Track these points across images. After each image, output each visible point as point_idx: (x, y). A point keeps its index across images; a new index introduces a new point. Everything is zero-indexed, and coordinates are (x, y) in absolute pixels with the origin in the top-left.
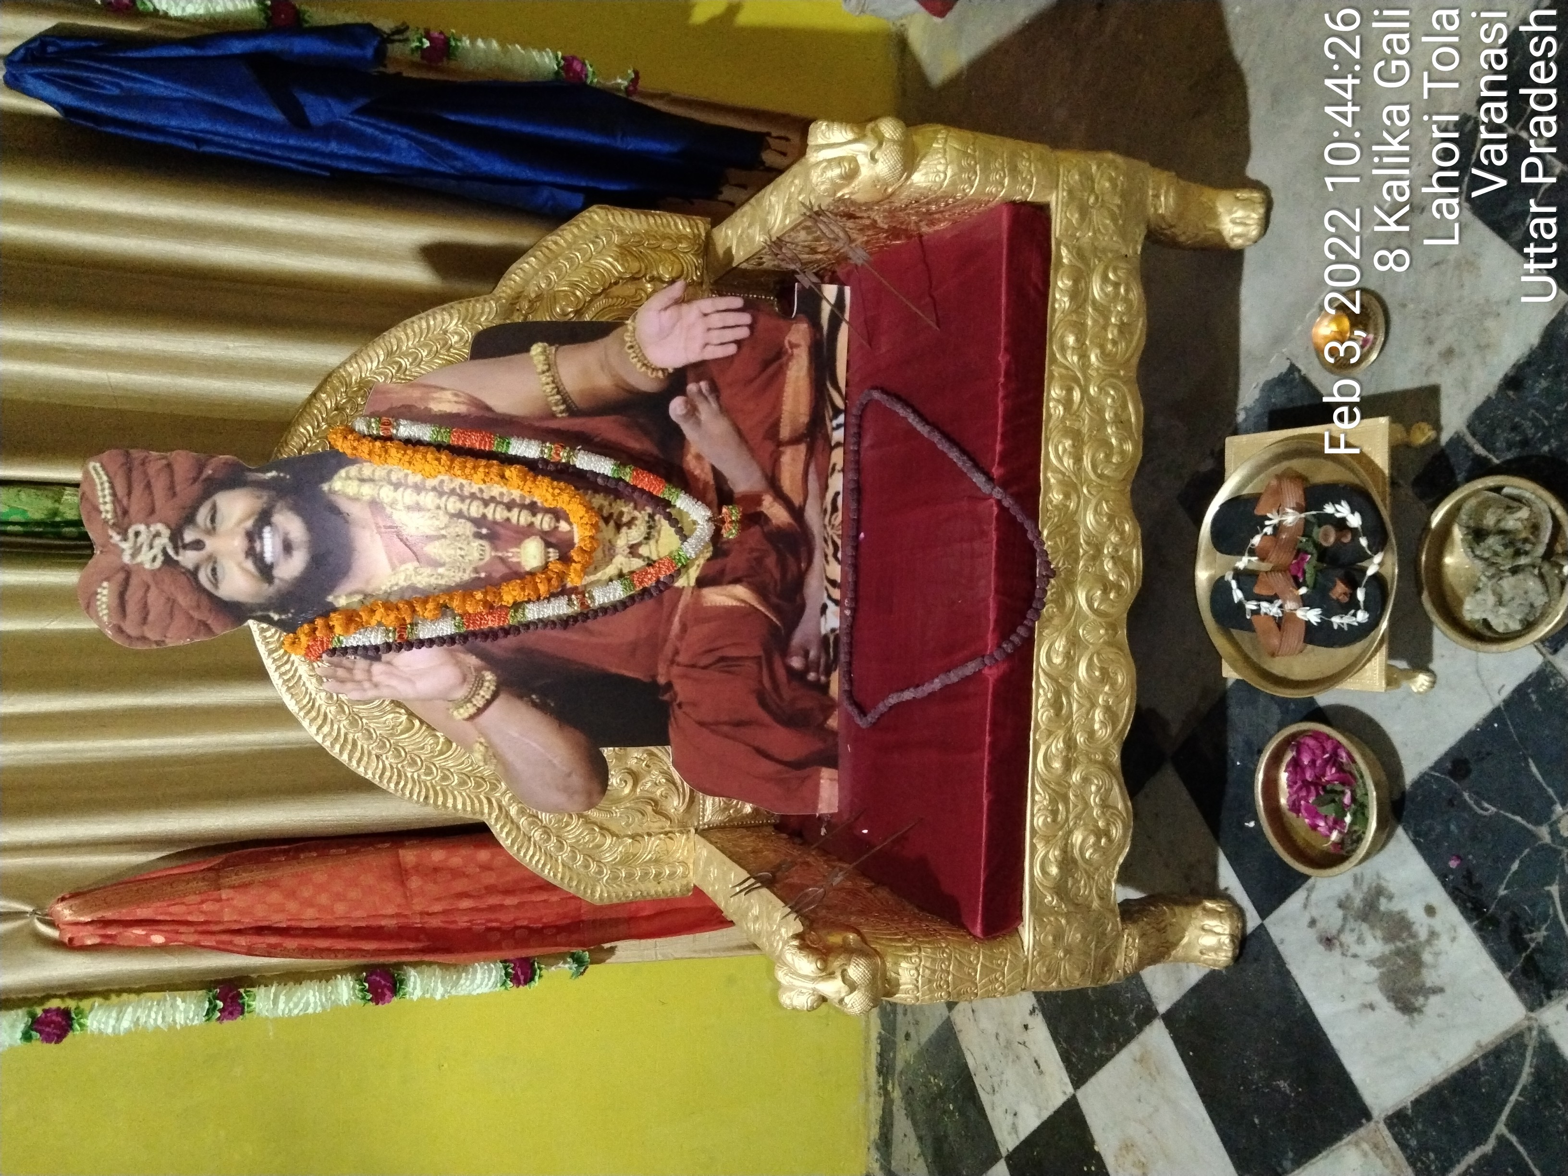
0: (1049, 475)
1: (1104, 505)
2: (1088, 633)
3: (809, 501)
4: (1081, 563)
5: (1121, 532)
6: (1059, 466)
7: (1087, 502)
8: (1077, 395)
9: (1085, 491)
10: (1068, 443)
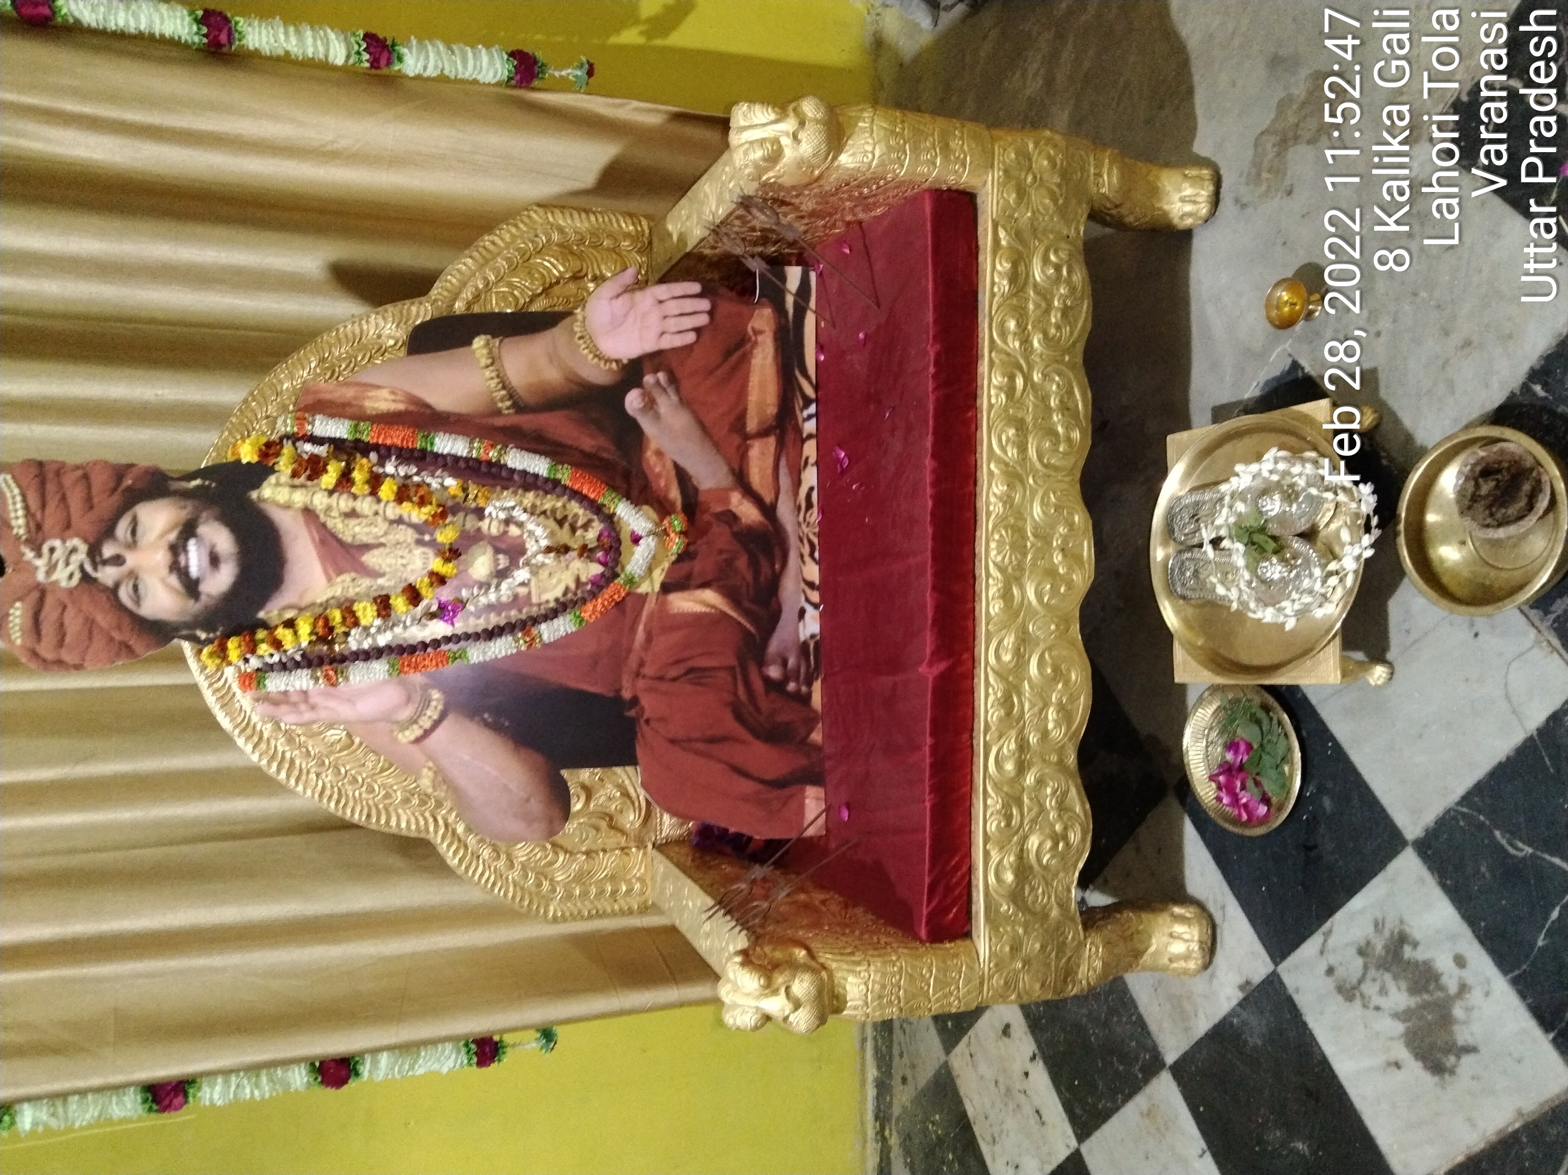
0: (992, 466)
1: (1052, 496)
2: (1039, 629)
3: (782, 498)
4: (1029, 557)
5: (1071, 525)
6: (1002, 455)
7: (1033, 493)
8: (1020, 382)
9: (1031, 481)
10: (1012, 432)
